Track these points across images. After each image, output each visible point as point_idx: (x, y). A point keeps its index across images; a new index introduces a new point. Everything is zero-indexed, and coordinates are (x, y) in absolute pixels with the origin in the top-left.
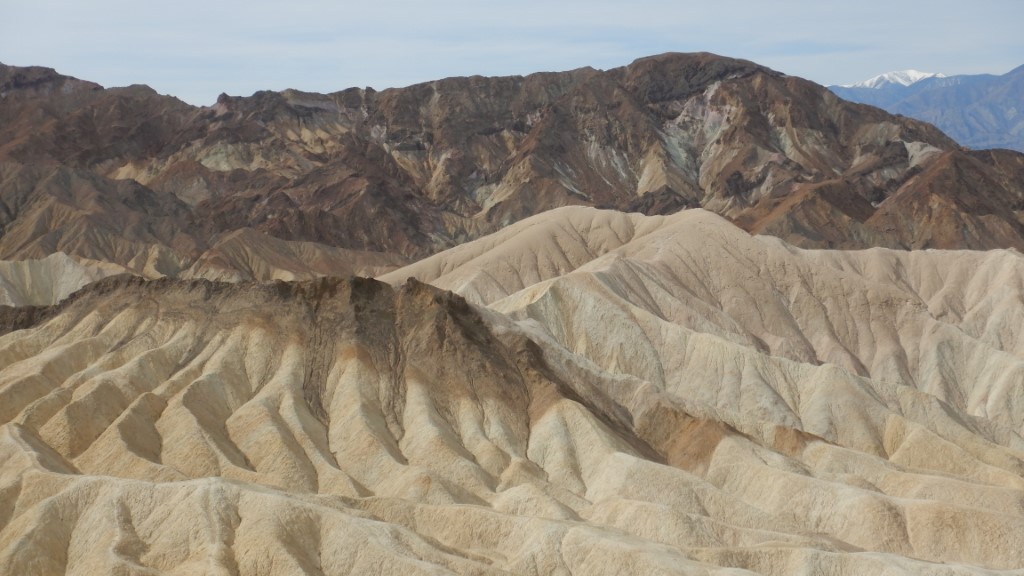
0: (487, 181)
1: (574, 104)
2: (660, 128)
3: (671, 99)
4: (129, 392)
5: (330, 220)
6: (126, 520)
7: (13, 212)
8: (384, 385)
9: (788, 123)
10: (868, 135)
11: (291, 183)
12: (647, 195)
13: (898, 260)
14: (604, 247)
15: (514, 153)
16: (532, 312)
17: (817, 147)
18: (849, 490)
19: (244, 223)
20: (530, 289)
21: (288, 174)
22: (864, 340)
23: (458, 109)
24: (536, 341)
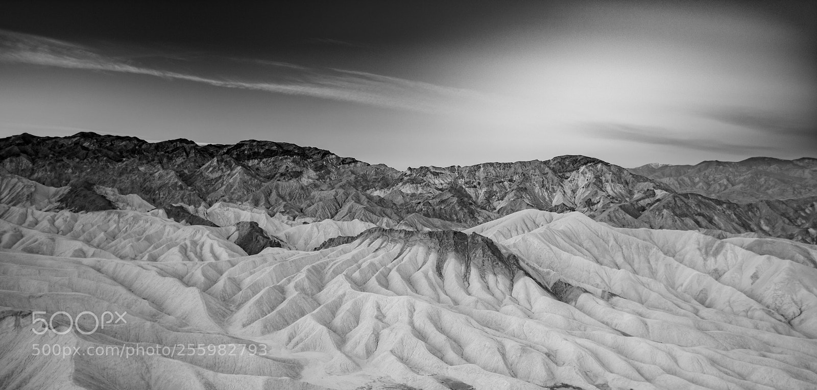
0: (498, 200)
1: (531, 173)
2: (562, 182)
3: (566, 172)
4: (379, 266)
5: (444, 211)
6: (379, 308)
7: (341, 205)
8: (463, 268)
9: (610, 182)
10: (641, 187)
11: (431, 198)
12: (556, 206)
13: (651, 233)
14: (541, 224)
15: (509, 190)
16: (515, 245)
17: (620, 191)
18: (629, 315)
19: (414, 211)
20: (514, 238)
21: (429, 195)
22: (636, 260)
23: (489, 174)
24: (516, 256)
